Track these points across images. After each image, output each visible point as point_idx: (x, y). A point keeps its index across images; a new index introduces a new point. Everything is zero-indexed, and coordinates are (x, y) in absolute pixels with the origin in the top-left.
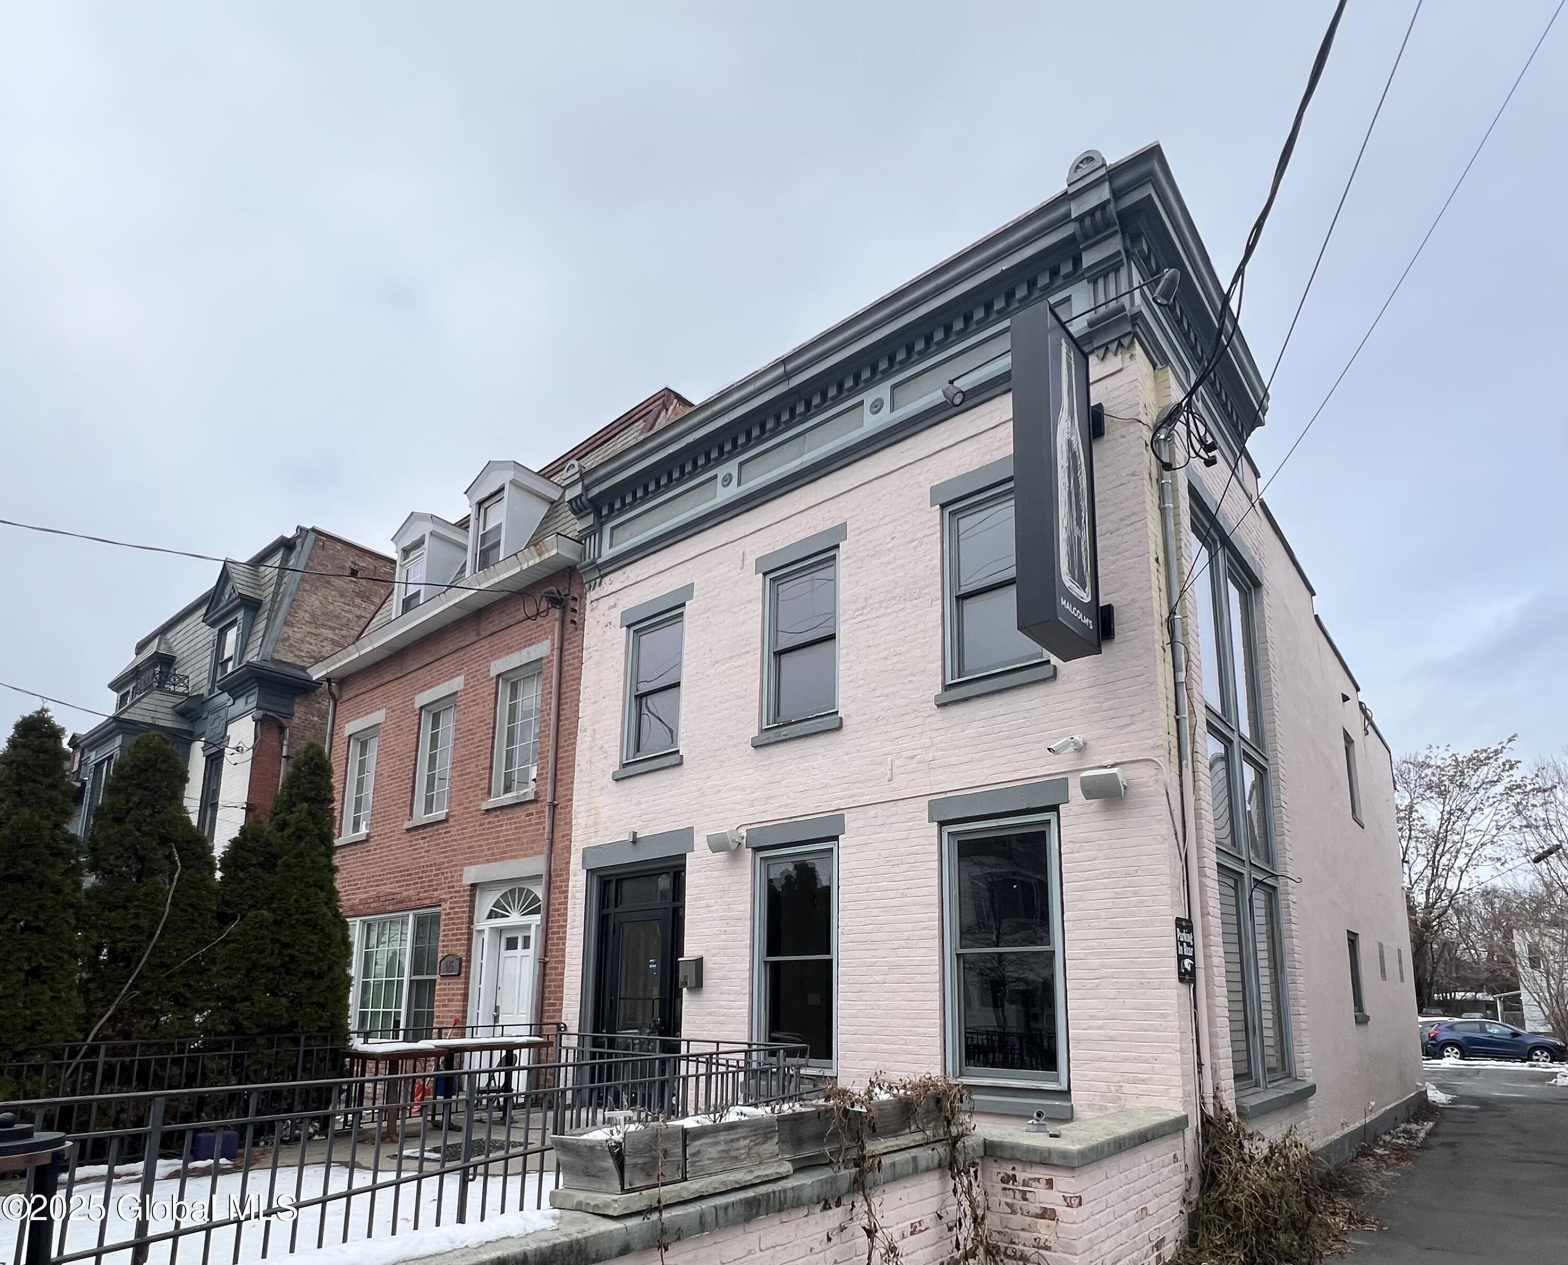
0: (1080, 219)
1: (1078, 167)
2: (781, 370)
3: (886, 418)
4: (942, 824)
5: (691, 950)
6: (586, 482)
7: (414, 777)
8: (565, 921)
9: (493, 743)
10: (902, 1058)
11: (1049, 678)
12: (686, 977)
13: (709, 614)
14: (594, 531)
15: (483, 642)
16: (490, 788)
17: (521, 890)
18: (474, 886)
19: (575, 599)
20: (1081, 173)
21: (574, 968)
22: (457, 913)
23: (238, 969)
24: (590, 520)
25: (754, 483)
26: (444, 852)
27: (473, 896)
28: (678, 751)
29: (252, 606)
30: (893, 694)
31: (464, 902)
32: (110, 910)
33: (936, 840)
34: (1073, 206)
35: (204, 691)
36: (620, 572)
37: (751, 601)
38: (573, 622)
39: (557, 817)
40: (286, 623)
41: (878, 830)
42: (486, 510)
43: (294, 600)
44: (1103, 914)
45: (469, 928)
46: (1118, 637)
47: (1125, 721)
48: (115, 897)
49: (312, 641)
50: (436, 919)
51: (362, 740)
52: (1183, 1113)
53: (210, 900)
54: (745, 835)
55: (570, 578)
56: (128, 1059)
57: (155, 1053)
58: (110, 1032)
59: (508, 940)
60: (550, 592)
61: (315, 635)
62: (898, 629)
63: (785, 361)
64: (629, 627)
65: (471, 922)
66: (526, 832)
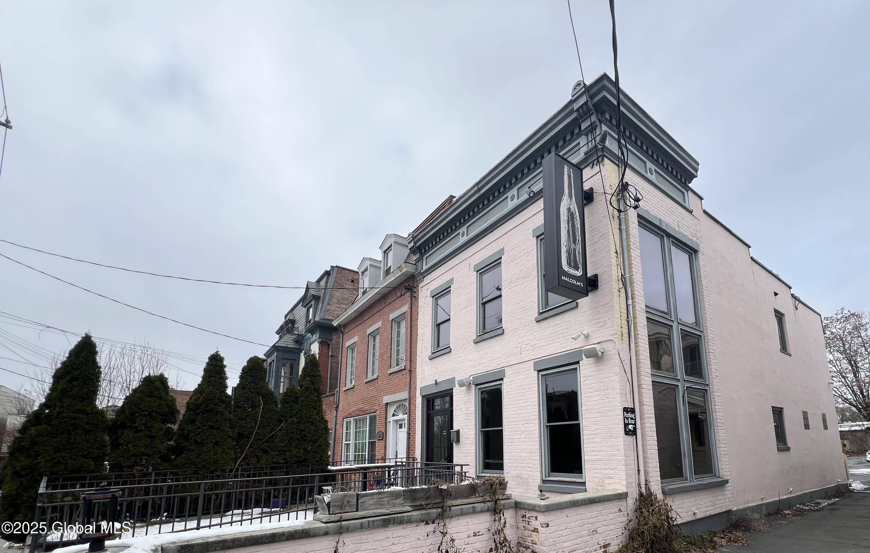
0: (578, 110)
1: (575, 88)
2: (476, 188)
3: (516, 202)
4: (539, 371)
5: (456, 428)
6: (415, 240)
7: (367, 362)
8: (415, 417)
9: (391, 347)
10: (527, 469)
11: (575, 307)
12: (453, 438)
13: (458, 290)
14: (420, 260)
15: (387, 307)
16: (391, 365)
17: (402, 404)
18: (387, 404)
19: (415, 287)
20: (577, 90)
21: (419, 435)
22: (381, 415)
23: (285, 440)
24: (418, 255)
25: (472, 234)
26: (377, 391)
27: (386, 408)
28: (450, 347)
29: (317, 298)
30: (521, 318)
31: (384, 410)
32: (242, 420)
33: (536, 378)
34: (574, 105)
35: (303, 333)
36: (429, 275)
37: (472, 283)
38: (415, 297)
39: (412, 375)
40: (328, 304)
41: (517, 375)
42: (387, 254)
43: (331, 295)
44: (596, 407)
45: (386, 421)
46: (600, 288)
47: (602, 324)
48: (243, 416)
49: (338, 310)
50: (375, 416)
51: (352, 348)
52: (626, 491)
53: (275, 415)
54: (472, 379)
55: (413, 279)
56: (249, 473)
57: (258, 471)
58: (243, 463)
59: (400, 424)
60: (405, 286)
61: (340, 307)
62: (523, 290)
63: (477, 184)
64: (433, 297)
65: (386, 418)
66: (402, 382)
